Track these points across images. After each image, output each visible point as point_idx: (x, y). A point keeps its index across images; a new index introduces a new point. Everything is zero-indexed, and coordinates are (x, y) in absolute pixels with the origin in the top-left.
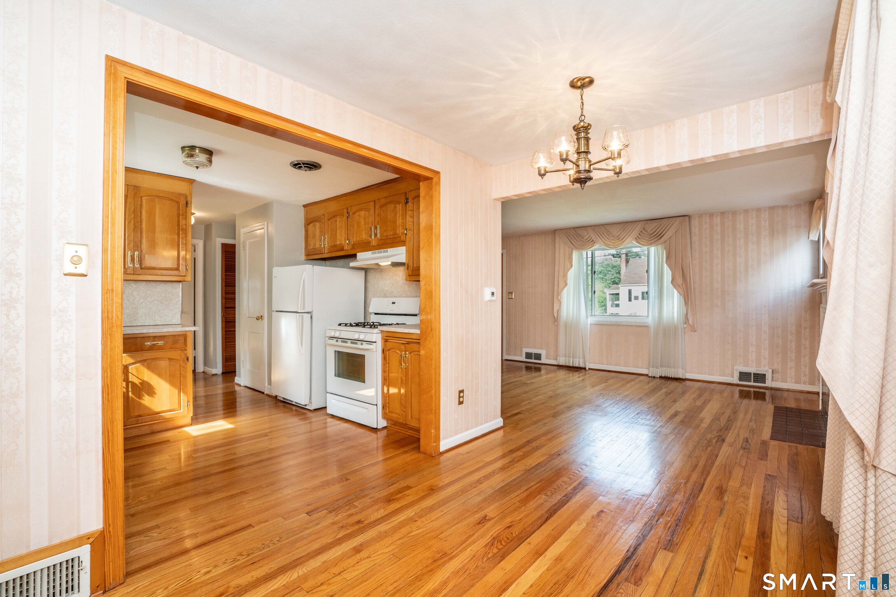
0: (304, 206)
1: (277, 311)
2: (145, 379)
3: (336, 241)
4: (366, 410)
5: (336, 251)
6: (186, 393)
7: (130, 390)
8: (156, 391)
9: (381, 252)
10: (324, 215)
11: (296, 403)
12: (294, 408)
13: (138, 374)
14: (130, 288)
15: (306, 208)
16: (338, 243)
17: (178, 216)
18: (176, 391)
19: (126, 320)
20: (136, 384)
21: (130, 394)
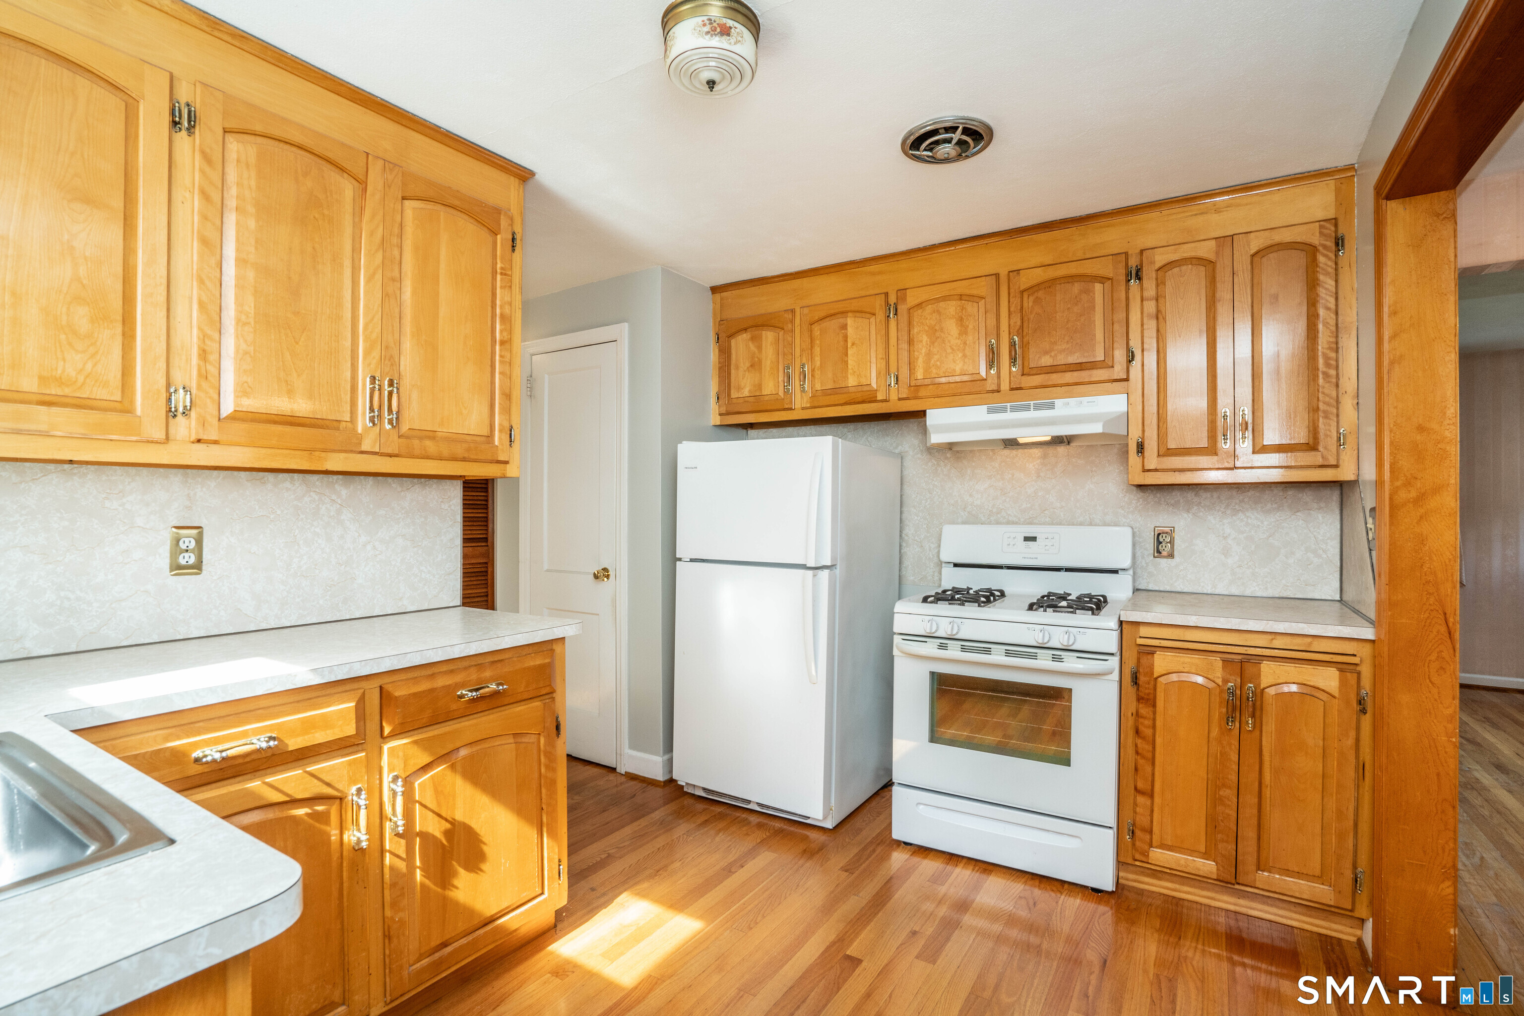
0: (715, 290)
1: (692, 560)
2: (459, 816)
3: (846, 378)
4: (1078, 840)
5: (846, 404)
6: (553, 835)
7: (418, 863)
8: (485, 848)
9: (1027, 408)
10: (793, 311)
11: (759, 804)
12: (754, 819)
13: (439, 804)
14: (334, 497)
15: (718, 296)
16: (852, 381)
17: (493, 275)
18: (533, 834)
19: (321, 602)
20: (434, 836)
21: (418, 875)
